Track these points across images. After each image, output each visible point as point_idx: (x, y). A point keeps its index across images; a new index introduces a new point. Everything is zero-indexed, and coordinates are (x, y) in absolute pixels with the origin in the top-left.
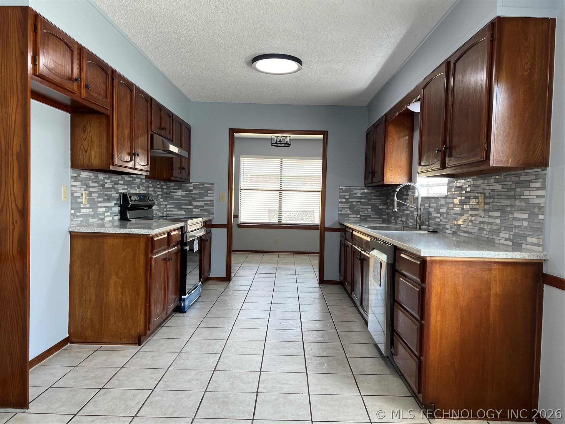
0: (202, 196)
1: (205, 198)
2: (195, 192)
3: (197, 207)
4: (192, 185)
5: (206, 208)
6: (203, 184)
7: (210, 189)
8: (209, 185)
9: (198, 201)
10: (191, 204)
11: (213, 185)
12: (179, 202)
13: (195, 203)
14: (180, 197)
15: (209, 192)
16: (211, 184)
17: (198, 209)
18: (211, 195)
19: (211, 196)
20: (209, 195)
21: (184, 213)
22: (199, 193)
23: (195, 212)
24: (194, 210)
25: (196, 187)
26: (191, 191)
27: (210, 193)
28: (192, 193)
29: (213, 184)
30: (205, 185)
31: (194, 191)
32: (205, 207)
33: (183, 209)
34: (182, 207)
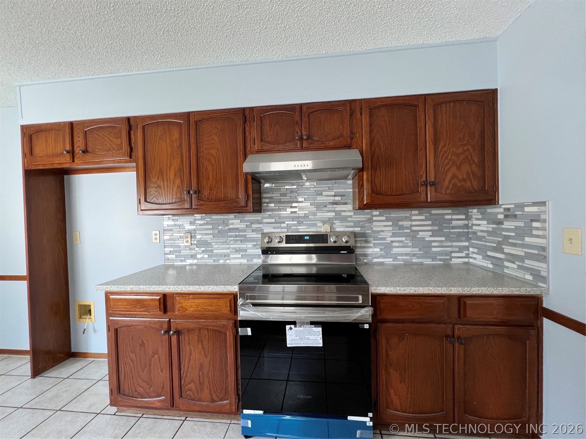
0: (521, 233)
1: (527, 239)
2: (507, 224)
3: (512, 258)
4: (502, 210)
5: (528, 263)
6: (521, 206)
7: (536, 218)
8: (535, 209)
9: (514, 245)
10: (501, 251)
11: (542, 208)
12: (484, 243)
13: (507, 249)
14: (485, 234)
15: (535, 224)
16: (535, 204)
17: (514, 263)
18: (540, 233)
19: (538, 236)
20: (535, 232)
21: (491, 266)
22: (514, 227)
23: (507, 267)
24: (506, 264)
25: (509, 215)
26: (500, 223)
27: (537, 229)
28: (503, 226)
29: (543, 204)
30: (527, 209)
31: (505, 223)
32: (527, 261)
33: (491, 259)
34: (489, 253)
